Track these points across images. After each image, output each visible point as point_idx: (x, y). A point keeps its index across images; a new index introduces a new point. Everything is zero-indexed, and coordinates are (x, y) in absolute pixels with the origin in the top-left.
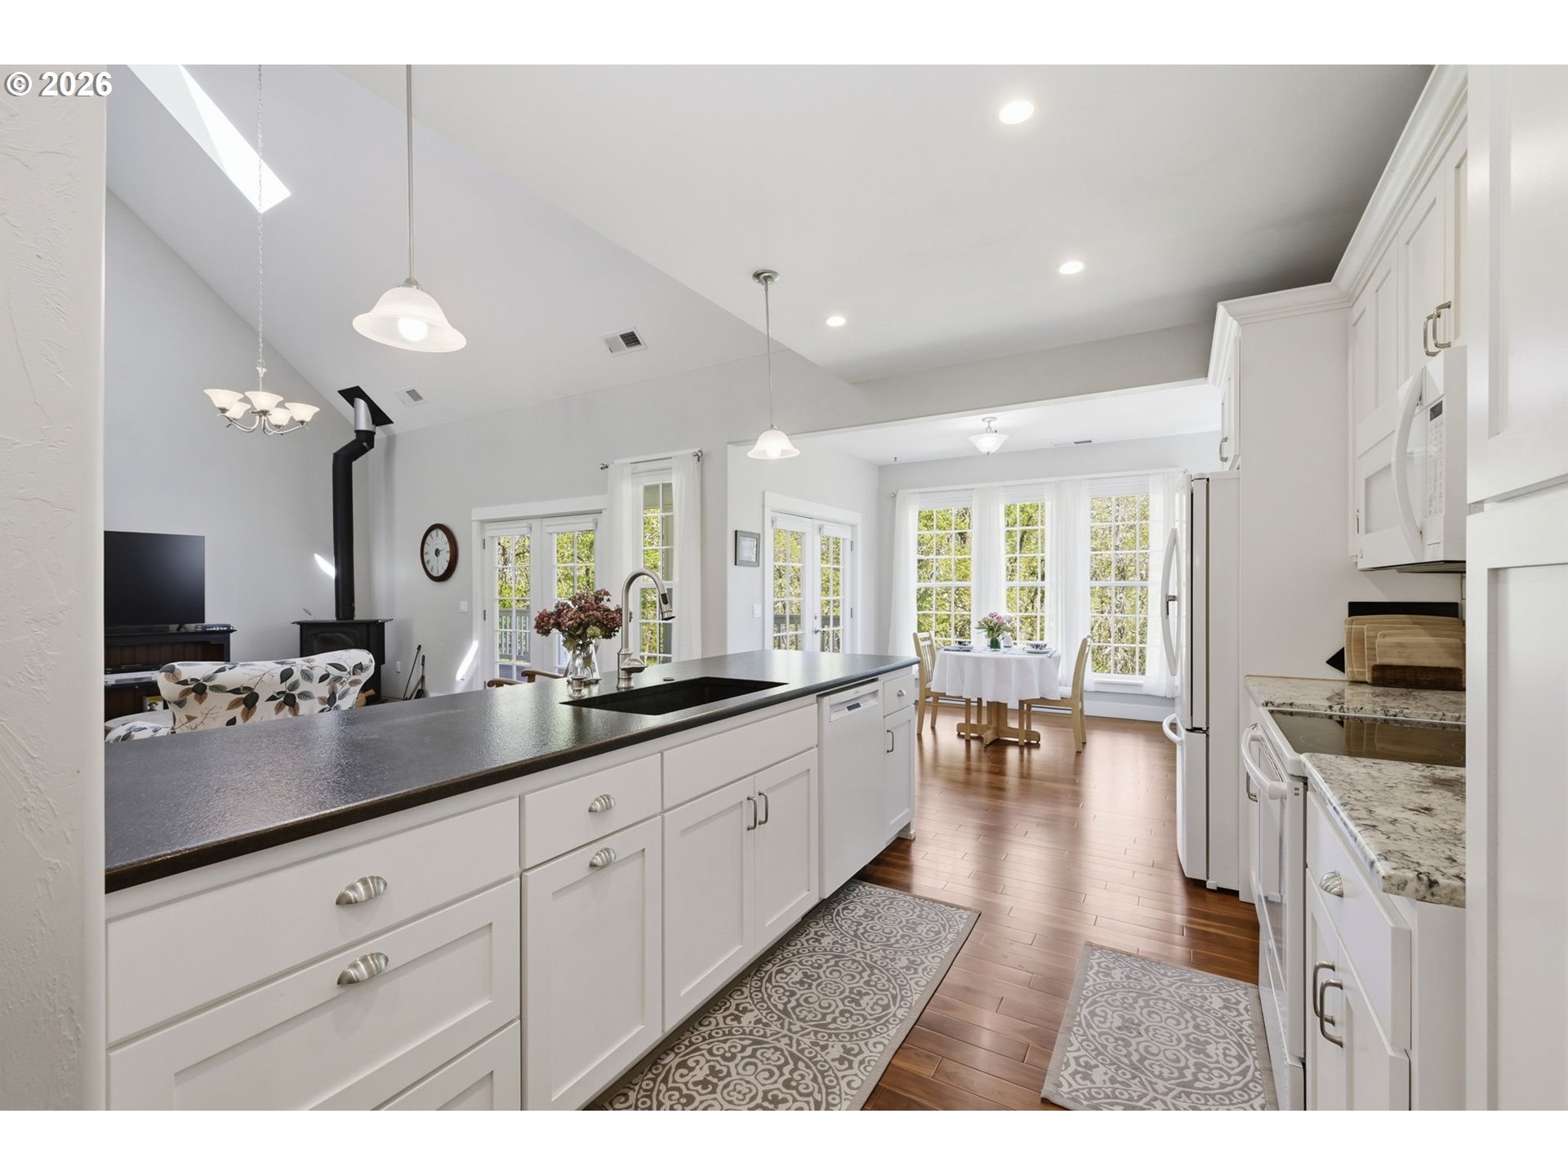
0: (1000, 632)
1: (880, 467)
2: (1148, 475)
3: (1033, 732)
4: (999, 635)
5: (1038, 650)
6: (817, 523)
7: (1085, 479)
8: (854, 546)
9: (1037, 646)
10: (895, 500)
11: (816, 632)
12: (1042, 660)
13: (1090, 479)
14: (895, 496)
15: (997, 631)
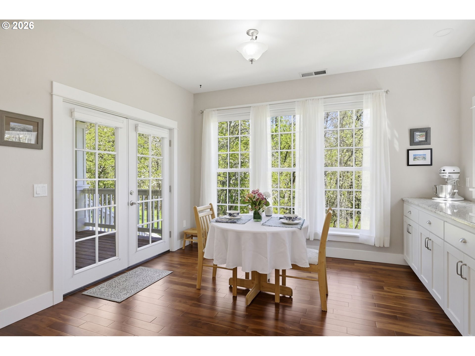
0: (260, 207)
1: (194, 94)
2: (363, 94)
3: (287, 288)
4: (260, 209)
5: (291, 222)
6: (132, 122)
7: (321, 98)
8: (172, 143)
9: (290, 218)
10: (203, 115)
11: (132, 204)
12: (293, 233)
13: (324, 98)
14: (202, 112)
15: (259, 205)
